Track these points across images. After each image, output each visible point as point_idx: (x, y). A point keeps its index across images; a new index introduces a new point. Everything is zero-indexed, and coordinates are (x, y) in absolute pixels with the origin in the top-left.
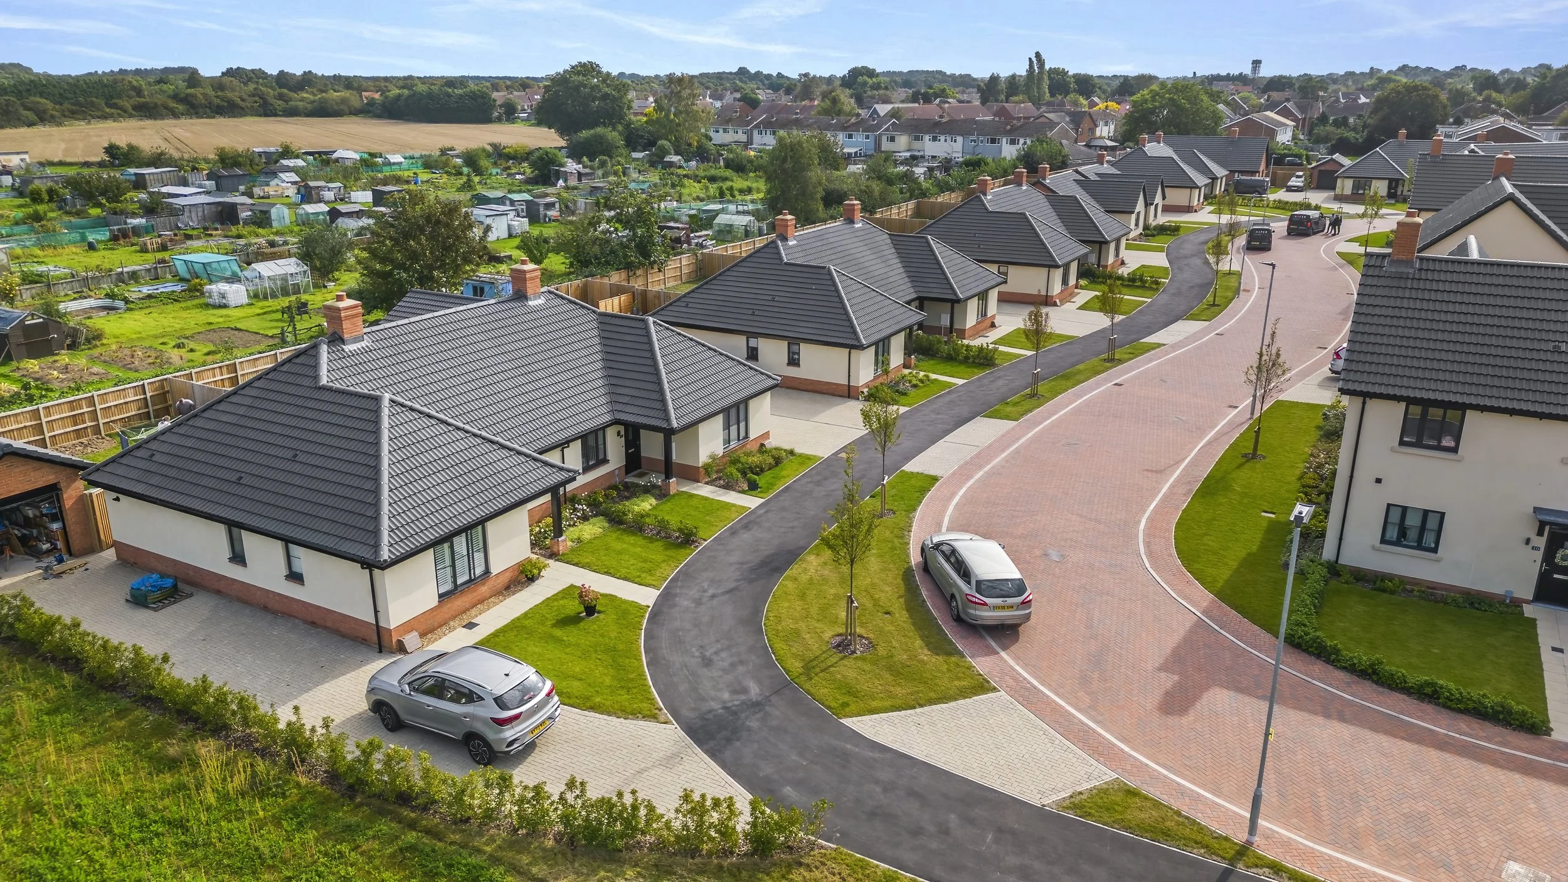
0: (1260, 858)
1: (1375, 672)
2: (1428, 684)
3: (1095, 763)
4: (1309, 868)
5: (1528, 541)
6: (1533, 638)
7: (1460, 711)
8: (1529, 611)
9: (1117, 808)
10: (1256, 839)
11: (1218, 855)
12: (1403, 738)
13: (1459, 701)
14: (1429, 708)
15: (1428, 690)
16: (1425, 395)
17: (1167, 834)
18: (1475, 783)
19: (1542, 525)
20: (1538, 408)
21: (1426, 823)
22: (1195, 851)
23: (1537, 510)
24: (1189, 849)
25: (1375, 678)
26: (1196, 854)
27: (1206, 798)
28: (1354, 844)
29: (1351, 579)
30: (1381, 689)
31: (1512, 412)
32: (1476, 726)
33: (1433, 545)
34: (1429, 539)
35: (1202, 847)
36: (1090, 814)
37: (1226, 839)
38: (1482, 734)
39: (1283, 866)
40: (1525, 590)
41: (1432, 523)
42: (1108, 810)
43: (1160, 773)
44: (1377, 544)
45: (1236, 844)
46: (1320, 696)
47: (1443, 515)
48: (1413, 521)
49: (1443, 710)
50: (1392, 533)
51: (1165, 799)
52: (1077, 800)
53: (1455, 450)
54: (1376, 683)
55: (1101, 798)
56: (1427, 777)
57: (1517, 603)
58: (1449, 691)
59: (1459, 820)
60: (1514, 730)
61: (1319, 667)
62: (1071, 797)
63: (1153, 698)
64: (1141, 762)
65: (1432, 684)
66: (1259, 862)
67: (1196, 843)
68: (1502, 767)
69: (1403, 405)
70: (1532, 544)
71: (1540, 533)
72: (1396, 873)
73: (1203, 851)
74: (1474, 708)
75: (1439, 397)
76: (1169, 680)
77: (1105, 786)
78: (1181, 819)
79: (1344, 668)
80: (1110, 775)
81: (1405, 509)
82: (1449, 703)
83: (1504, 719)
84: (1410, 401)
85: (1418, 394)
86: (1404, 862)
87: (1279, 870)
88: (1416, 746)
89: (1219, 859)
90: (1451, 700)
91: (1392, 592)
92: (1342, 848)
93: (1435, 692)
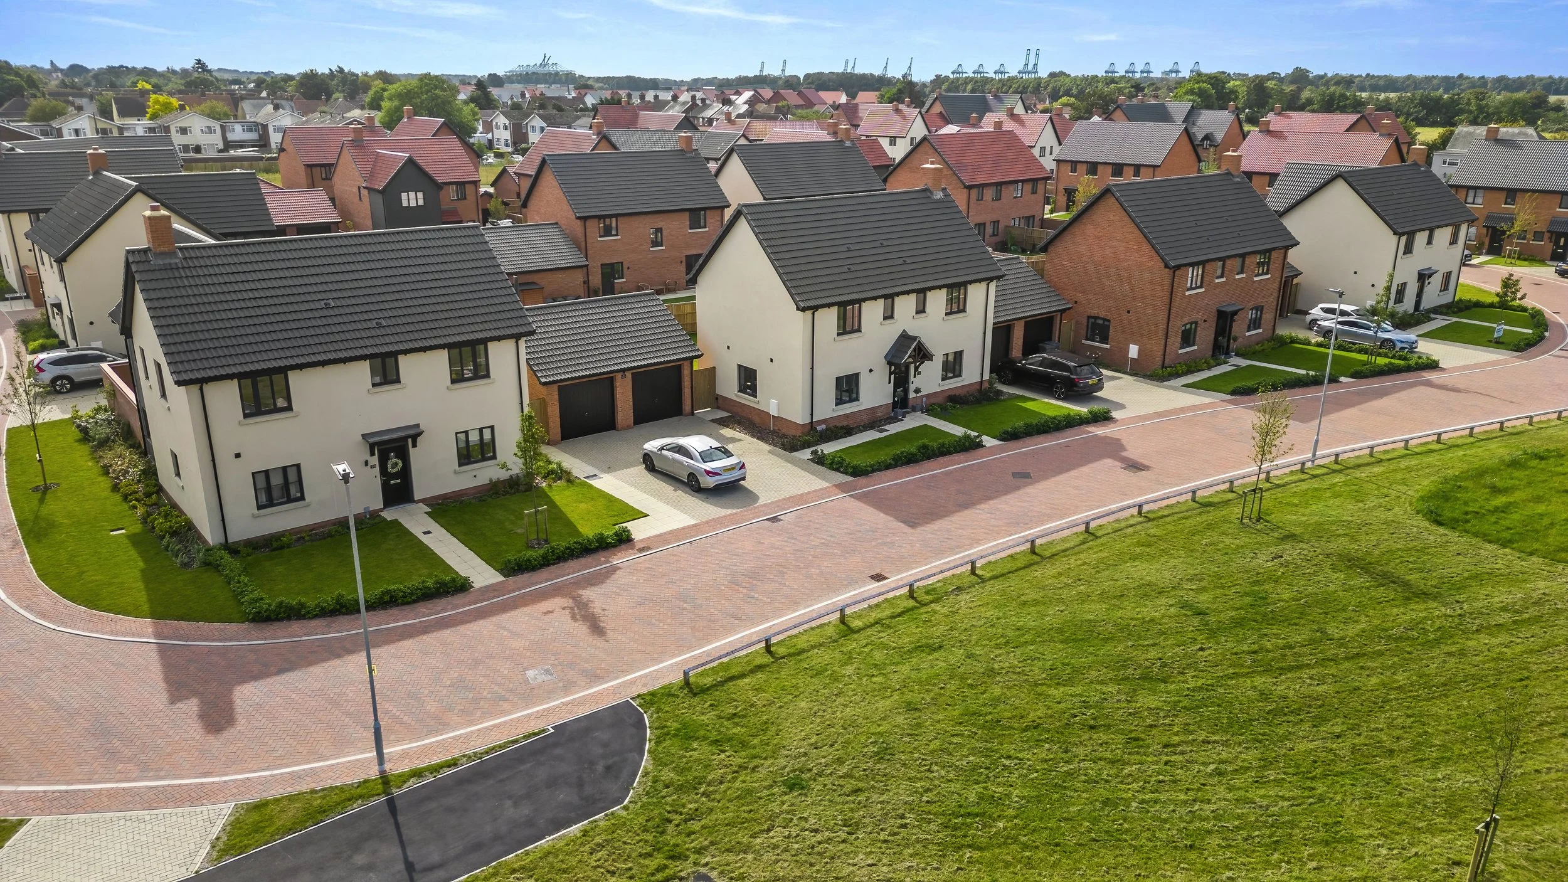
0: (400, 776)
1: (342, 606)
2: (384, 593)
3: (203, 808)
4: (435, 758)
5: (366, 463)
6: (407, 533)
7: (415, 602)
8: (389, 515)
9: (262, 825)
10: (387, 766)
11: (373, 796)
12: (399, 640)
13: (411, 594)
14: (394, 611)
15: (387, 598)
16: (252, 367)
17: (323, 811)
18: (465, 640)
19: (372, 447)
20: (341, 355)
21: (466, 682)
22: (355, 805)
23: (364, 436)
24: (349, 808)
25: (344, 610)
26: (357, 807)
27: (320, 767)
28: (442, 725)
29: (250, 550)
30: (353, 617)
31: (344, 361)
32: (430, 606)
33: (298, 495)
34: (294, 492)
35: (357, 800)
36: (246, 846)
37: (365, 781)
38: (439, 609)
39: (419, 769)
40: (376, 502)
41: (292, 477)
42: (256, 831)
43: (266, 777)
44: (256, 511)
45: (376, 779)
46: (318, 646)
47: (298, 466)
48: (276, 480)
49: (403, 607)
50: (263, 499)
51: (290, 790)
52: (221, 845)
53: (289, 408)
54: (346, 614)
55: (240, 828)
56: (438, 654)
57: (375, 514)
58: (401, 591)
59: (481, 668)
60: (453, 595)
61: (296, 626)
62: (213, 847)
63: (194, 730)
64: (241, 780)
65: (388, 592)
66: (403, 778)
67: (349, 800)
68: (470, 622)
69: (236, 381)
70: (370, 464)
71: (372, 454)
72: (481, 723)
73: (360, 802)
74: (423, 594)
75: (263, 366)
76: (191, 706)
77: (232, 818)
78: (320, 794)
79: (316, 616)
80: (227, 808)
81: (267, 472)
82: (405, 600)
83: (444, 591)
84: (240, 376)
85: (247, 368)
86: (479, 713)
87: (420, 773)
88: (411, 640)
89: (376, 798)
90: (405, 597)
91: (289, 546)
92: (439, 732)
93: (392, 597)
